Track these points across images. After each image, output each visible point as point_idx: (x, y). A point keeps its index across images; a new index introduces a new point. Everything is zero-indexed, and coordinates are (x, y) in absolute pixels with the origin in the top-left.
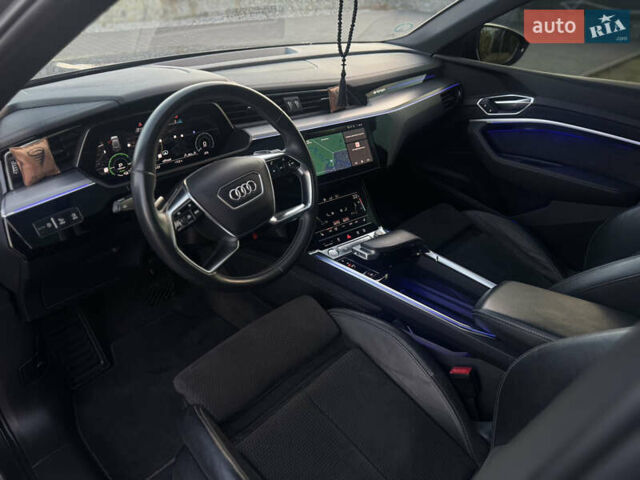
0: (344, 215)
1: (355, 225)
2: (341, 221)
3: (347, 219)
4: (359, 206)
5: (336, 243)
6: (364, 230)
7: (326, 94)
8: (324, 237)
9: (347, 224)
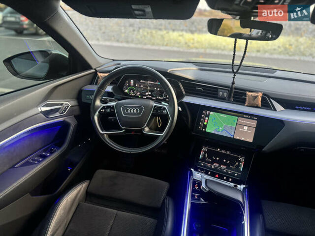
0: (225, 164)
1: (226, 173)
2: (220, 166)
3: (225, 167)
4: (239, 165)
5: (206, 173)
6: (230, 180)
7: (245, 95)
8: (202, 166)
9: (221, 169)
